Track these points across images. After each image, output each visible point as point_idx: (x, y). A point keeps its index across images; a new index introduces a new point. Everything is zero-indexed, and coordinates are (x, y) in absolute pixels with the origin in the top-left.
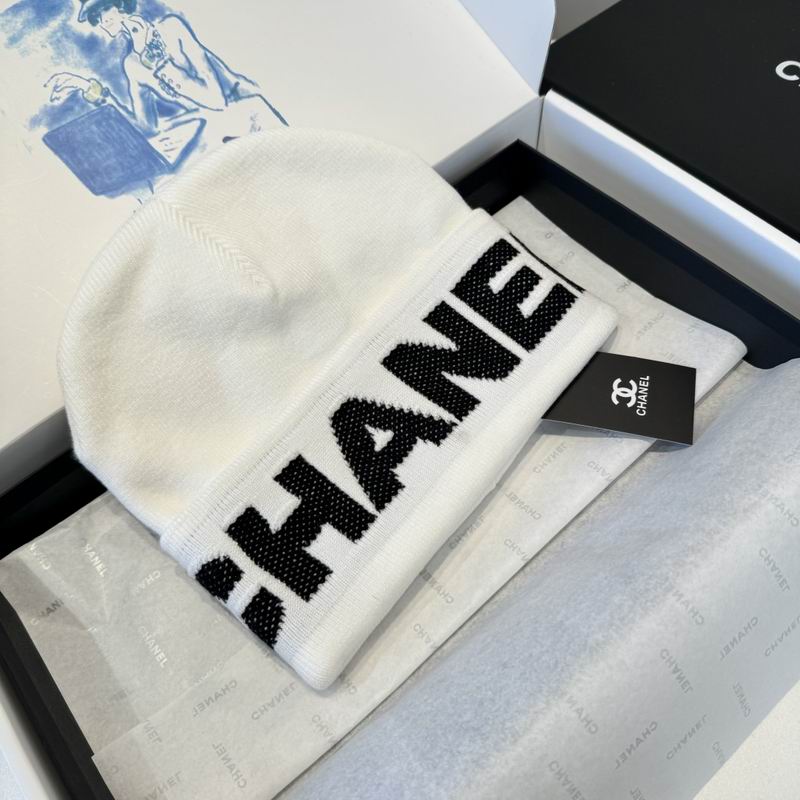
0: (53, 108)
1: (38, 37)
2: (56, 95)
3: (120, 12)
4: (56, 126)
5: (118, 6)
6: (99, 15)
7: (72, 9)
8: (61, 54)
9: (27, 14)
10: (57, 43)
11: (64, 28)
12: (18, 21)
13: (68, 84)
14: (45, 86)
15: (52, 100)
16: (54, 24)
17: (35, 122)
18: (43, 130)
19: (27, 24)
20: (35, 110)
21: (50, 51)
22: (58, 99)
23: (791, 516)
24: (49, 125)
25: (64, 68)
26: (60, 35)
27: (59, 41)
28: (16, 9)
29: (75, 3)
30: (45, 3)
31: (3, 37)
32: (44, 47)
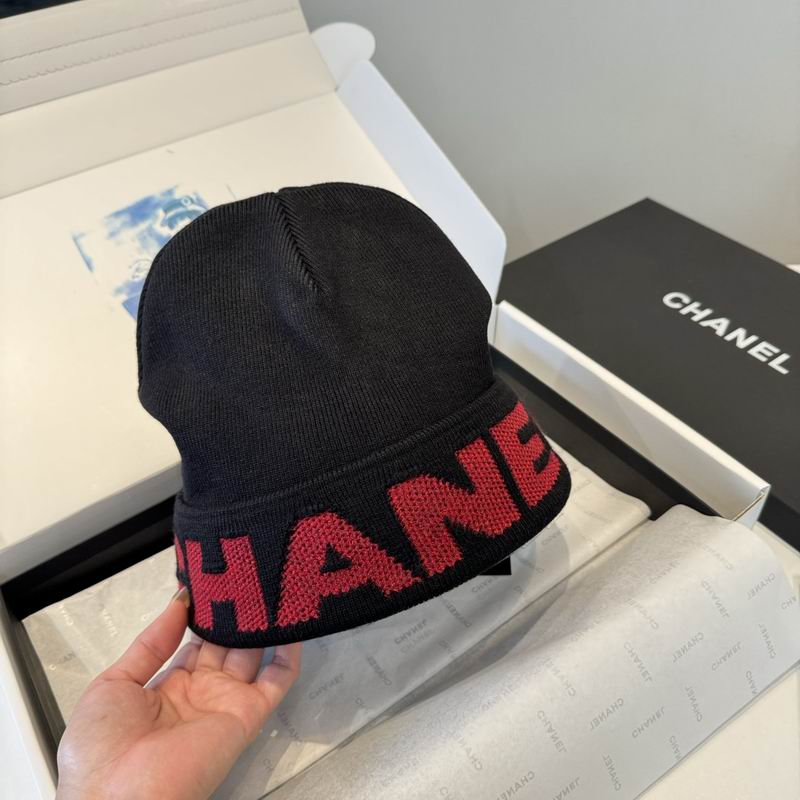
0: (134, 283)
1: (130, 235)
2: (137, 274)
4: (133, 296)
5: (190, 217)
6: (177, 223)
7: (157, 217)
8: (144, 247)
9: (126, 218)
10: (142, 238)
11: (150, 230)
12: (118, 223)
14: (130, 267)
15: (134, 277)
16: (143, 226)
17: (119, 291)
18: (124, 297)
19: (124, 225)
20: (119, 283)
21: (137, 244)
22: (137, 276)
23: (652, 620)
24: (128, 294)
25: (145, 256)
26: (146, 234)
27: (145, 238)
28: (118, 214)
29: (161, 213)
30: (139, 211)
31: (105, 232)
32: (133, 241)
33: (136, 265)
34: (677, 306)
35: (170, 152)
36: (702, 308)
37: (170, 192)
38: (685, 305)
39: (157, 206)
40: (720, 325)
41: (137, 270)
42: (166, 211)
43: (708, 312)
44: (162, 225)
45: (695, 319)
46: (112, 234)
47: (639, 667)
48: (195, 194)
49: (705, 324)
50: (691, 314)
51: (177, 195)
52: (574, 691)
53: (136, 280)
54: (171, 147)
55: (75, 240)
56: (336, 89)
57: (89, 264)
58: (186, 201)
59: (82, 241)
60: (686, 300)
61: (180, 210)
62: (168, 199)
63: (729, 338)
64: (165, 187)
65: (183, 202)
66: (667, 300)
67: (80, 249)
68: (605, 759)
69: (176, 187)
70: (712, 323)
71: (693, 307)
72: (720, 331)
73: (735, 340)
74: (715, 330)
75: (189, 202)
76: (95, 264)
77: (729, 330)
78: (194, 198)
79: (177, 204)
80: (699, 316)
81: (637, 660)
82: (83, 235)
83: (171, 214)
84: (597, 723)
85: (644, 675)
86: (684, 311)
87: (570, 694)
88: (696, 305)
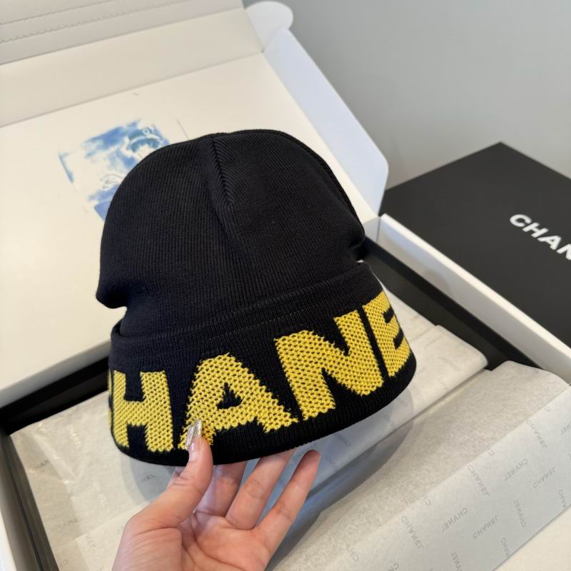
0: (104, 192)
1: (102, 155)
2: (106, 185)
3: (150, 147)
4: (103, 201)
5: (149, 144)
6: (138, 147)
7: (123, 142)
8: (113, 164)
9: (99, 143)
10: (112, 159)
11: (118, 153)
12: (93, 146)
13: (115, 180)
14: (101, 180)
15: (104, 187)
16: (113, 149)
17: (92, 198)
18: (96, 203)
19: (99, 148)
20: (93, 192)
21: (108, 162)
22: (107, 187)
24: (99, 200)
25: (113, 172)
26: (114, 155)
27: (114, 158)
28: (94, 140)
29: (126, 140)
30: (111, 138)
31: (84, 153)
32: (105, 160)
33: (106, 179)
34: (521, 225)
35: (136, 94)
36: (540, 228)
37: (134, 124)
38: (527, 225)
39: (124, 135)
40: (554, 241)
41: (107, 182)
42: (131, 138)
43: (544, 231)
44: (127, 149)
45: (535, 235)
46: (89, 155)
47: (479, 484)
48: (154, 126)
49: (542, 240)
50: (532, 232)
51: (140, 127)
52: (430, 502)
53: (106, 190)
54: (136, 90)
55: (61, 158)
56: (263, 51)
57: (70, 177)
58: (146, 132)
59: (66, 159)
60: (528, 220)
61: (142, 138)
62: (132, 130)
63: (561, 251)
64: (131, 120)
65: (144, 132)
66: (513, 220)
67: (64, 165)
68: (452, 555)
69: (139, 120)
70: (547, 239)
71: (533, 226)
72: (554, 246)
73: (565, 253)
74: (550, 245)
75: (149, 132)
76: (75, 176)
77: (560, 246)
78: (152, 129)
79: (139, 133)
80: (538, 233)
81: (478, 479)
82: (66, 154)
83: (134, 140)
84: (447, 527)
85: (482, 490)
86: (526, 229)
87: (427, 504)
88: (536, 225)
